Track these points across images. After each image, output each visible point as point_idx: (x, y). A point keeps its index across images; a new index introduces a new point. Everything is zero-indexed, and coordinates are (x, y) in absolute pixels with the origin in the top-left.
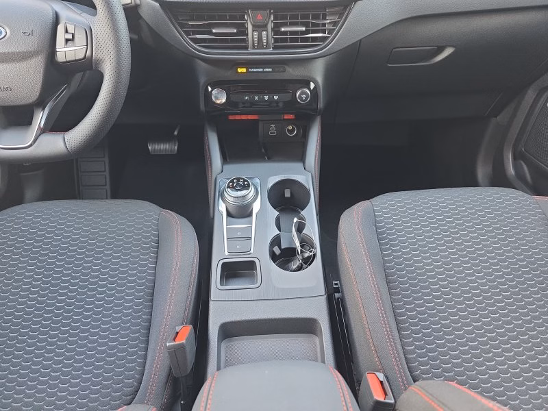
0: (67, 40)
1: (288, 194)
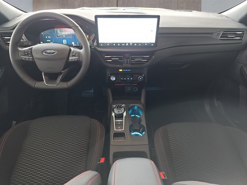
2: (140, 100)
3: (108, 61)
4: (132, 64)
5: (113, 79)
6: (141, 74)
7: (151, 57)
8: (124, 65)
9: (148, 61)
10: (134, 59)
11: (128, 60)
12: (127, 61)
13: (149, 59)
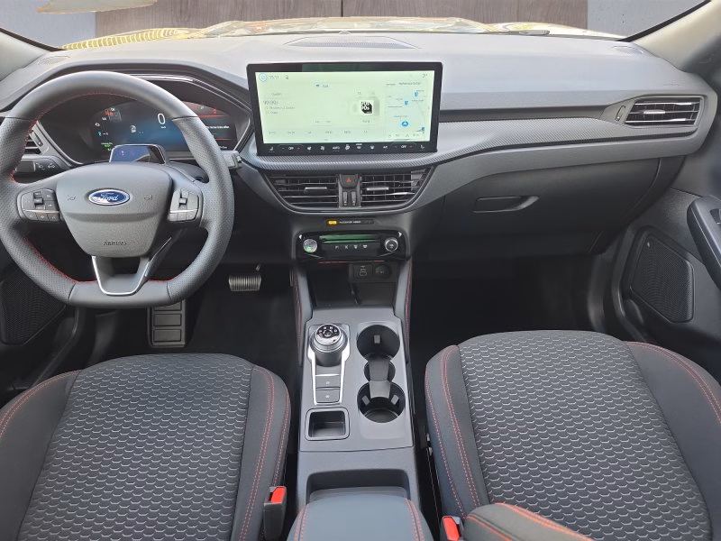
0: (180, 204)
1: (377, 340)
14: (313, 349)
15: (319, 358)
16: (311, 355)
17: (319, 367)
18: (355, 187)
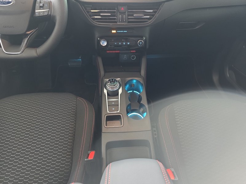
2: (140, 71)
3: (95, 17)
4: (129, 22)
5: (104, 43)
6: (141, 37)
7: (155, 12)
8: (118, 23)
9: (151, 18)
10: (133, 15)
11: (124, 16)
12: (122, 17)
13: (153, 15)
14: (106, 89)
15: (108, 93)
16: (105, 91)
17: (109, 97)
18: (125, 13)
